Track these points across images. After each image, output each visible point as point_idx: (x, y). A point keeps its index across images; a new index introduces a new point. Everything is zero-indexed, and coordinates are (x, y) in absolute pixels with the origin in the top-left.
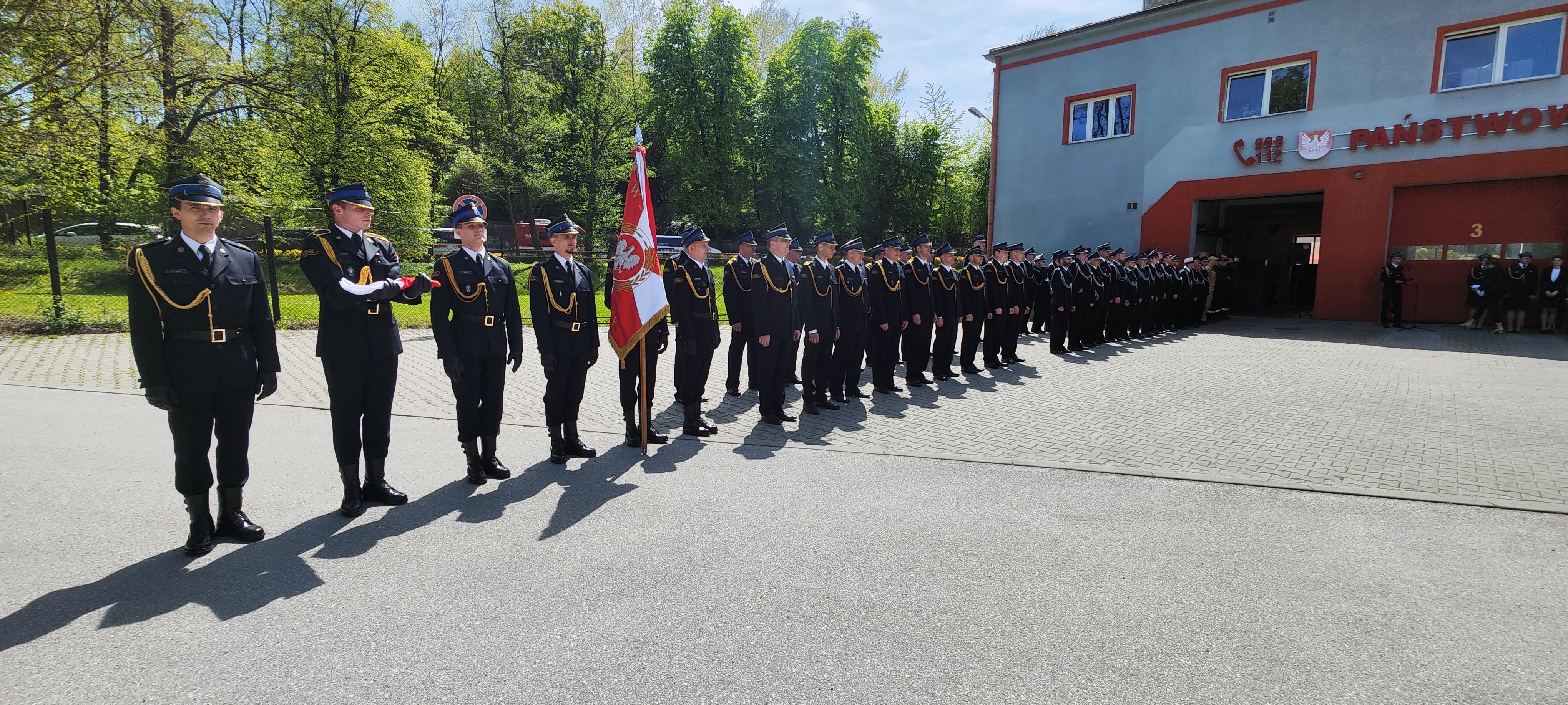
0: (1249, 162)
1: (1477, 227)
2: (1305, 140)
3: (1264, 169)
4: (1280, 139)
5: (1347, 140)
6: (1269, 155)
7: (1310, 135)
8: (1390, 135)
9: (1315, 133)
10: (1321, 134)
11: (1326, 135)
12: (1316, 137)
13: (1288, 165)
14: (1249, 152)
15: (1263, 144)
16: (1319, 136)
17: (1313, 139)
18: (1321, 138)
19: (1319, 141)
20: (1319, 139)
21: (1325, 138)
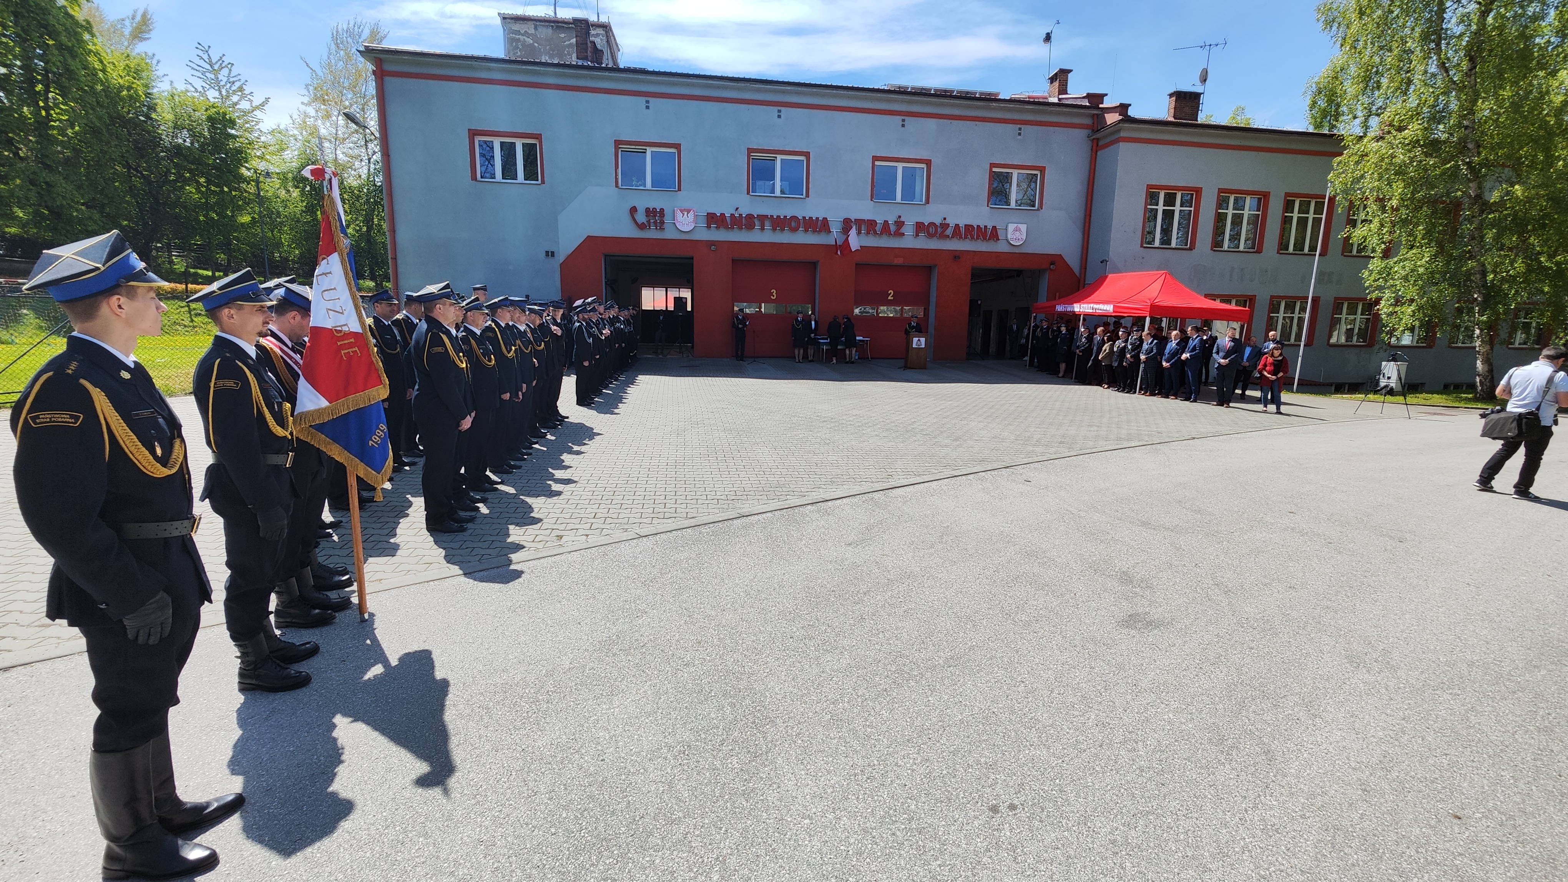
0: (642, 227)
1: (774, 292)
2: (679, 215)
3: (652, 234)
4: (662, 210)
5: (704, 220)
6: (655, 222)
7: (682, 211)
8: (728, 221)
9: (685, 210)
11: (692, 213)
12: (686, 213)
13: (669, 234)
14: (641, 218)
15: (649, 212)
16: (688, 212)
17: (683, 214)
18: (689, 215)
19: (688, 217)
20: (687, 215)
21: (691, 215)
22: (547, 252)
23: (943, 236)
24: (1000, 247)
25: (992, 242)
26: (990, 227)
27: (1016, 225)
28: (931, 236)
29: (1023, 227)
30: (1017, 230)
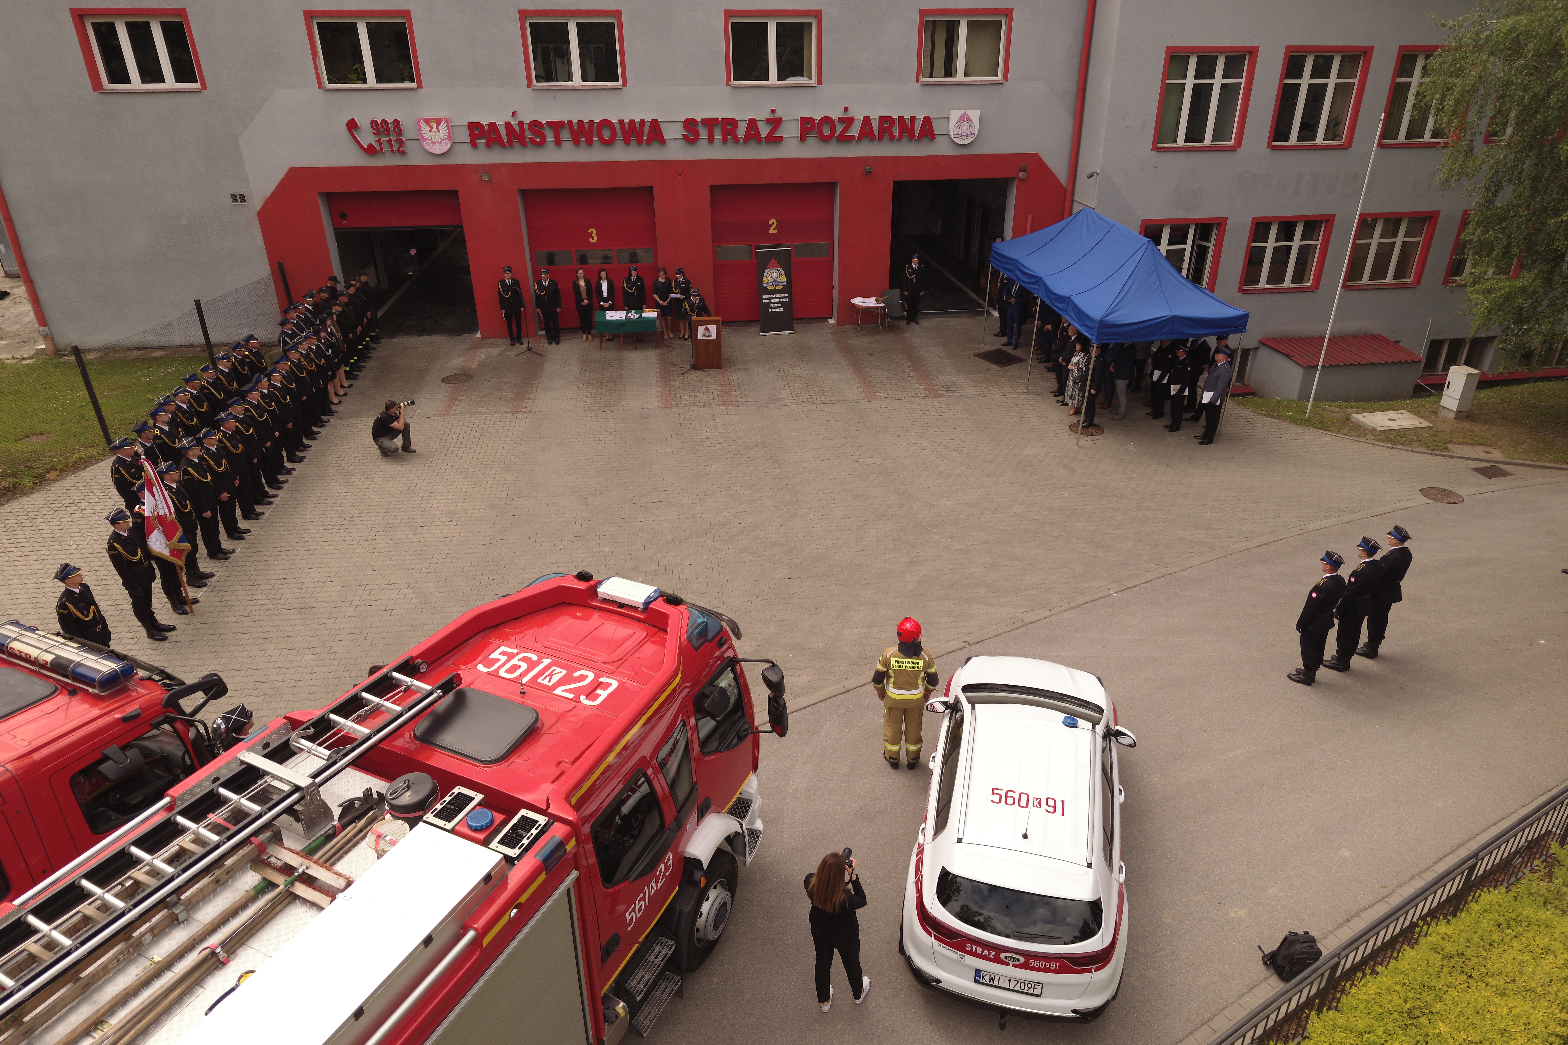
0: (370, 151)
1: (592, 232)
3: (390, 160)
4: (396, 122)
5: (466, 133)
6: (390, 143)
7: (427, 123)
8: (503, 133)
9: (432, 121)
10: (438, 122)
11: (444, 124)
12: (434, 126)
14: (367, 138)
15: (380, 128)
16: (438, 124)
17: (431, 128)
18: (439, 128)
19: (439, 131)
20: (437, 128)
21: (443, 127)
22: (234, 196)
23: (844, 139)
24: (940, 148)
25: (925, 141)
26: (920, 116)
27: (964, 111)
28: (825, 139)
29: (975, 115)
30: (964, 119)
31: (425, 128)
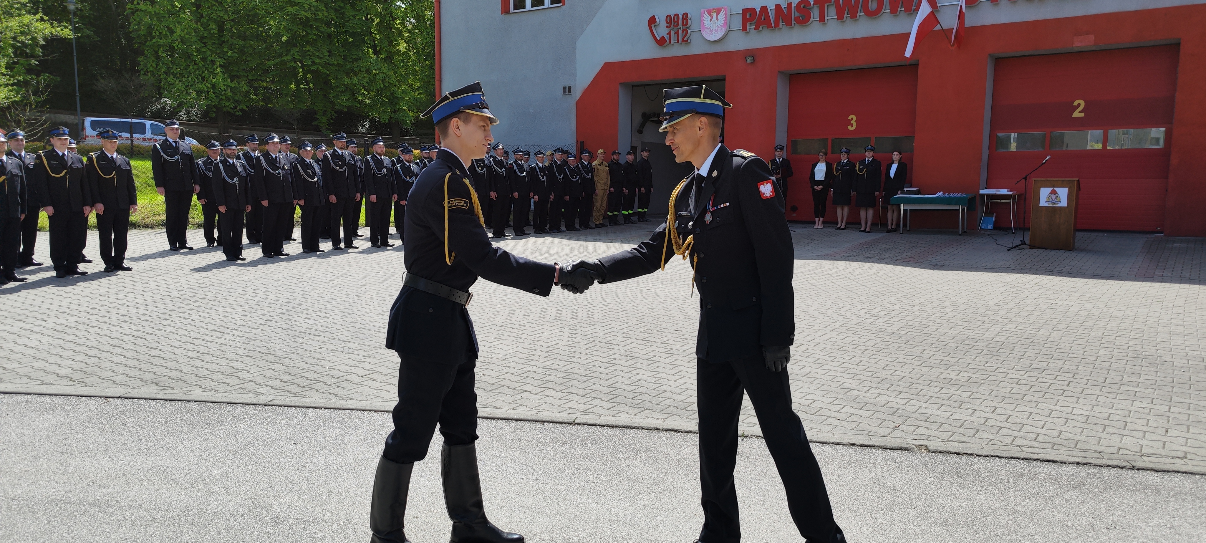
0: (662, 42)
1: (852, 119)
3: (676, 51)
4: (686, 15)
5: (740, 20)
6: (677, 34)
7: (710, 12)
8: (772, 15)
9: (713, 11)
10: (718, 11)
11: (722, 13)
12: (715, 15)
14: (662, 31)
15: (671, 21)
16: (718, 13)
17: (712, 17)
18: (719, 17)
19: (717, 20)
20: (717, 17)
21: (721, 16)
22: (565, 88)
31: (707, 17)
